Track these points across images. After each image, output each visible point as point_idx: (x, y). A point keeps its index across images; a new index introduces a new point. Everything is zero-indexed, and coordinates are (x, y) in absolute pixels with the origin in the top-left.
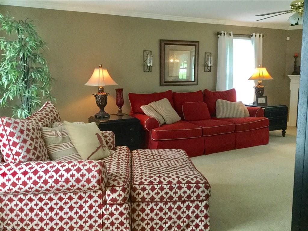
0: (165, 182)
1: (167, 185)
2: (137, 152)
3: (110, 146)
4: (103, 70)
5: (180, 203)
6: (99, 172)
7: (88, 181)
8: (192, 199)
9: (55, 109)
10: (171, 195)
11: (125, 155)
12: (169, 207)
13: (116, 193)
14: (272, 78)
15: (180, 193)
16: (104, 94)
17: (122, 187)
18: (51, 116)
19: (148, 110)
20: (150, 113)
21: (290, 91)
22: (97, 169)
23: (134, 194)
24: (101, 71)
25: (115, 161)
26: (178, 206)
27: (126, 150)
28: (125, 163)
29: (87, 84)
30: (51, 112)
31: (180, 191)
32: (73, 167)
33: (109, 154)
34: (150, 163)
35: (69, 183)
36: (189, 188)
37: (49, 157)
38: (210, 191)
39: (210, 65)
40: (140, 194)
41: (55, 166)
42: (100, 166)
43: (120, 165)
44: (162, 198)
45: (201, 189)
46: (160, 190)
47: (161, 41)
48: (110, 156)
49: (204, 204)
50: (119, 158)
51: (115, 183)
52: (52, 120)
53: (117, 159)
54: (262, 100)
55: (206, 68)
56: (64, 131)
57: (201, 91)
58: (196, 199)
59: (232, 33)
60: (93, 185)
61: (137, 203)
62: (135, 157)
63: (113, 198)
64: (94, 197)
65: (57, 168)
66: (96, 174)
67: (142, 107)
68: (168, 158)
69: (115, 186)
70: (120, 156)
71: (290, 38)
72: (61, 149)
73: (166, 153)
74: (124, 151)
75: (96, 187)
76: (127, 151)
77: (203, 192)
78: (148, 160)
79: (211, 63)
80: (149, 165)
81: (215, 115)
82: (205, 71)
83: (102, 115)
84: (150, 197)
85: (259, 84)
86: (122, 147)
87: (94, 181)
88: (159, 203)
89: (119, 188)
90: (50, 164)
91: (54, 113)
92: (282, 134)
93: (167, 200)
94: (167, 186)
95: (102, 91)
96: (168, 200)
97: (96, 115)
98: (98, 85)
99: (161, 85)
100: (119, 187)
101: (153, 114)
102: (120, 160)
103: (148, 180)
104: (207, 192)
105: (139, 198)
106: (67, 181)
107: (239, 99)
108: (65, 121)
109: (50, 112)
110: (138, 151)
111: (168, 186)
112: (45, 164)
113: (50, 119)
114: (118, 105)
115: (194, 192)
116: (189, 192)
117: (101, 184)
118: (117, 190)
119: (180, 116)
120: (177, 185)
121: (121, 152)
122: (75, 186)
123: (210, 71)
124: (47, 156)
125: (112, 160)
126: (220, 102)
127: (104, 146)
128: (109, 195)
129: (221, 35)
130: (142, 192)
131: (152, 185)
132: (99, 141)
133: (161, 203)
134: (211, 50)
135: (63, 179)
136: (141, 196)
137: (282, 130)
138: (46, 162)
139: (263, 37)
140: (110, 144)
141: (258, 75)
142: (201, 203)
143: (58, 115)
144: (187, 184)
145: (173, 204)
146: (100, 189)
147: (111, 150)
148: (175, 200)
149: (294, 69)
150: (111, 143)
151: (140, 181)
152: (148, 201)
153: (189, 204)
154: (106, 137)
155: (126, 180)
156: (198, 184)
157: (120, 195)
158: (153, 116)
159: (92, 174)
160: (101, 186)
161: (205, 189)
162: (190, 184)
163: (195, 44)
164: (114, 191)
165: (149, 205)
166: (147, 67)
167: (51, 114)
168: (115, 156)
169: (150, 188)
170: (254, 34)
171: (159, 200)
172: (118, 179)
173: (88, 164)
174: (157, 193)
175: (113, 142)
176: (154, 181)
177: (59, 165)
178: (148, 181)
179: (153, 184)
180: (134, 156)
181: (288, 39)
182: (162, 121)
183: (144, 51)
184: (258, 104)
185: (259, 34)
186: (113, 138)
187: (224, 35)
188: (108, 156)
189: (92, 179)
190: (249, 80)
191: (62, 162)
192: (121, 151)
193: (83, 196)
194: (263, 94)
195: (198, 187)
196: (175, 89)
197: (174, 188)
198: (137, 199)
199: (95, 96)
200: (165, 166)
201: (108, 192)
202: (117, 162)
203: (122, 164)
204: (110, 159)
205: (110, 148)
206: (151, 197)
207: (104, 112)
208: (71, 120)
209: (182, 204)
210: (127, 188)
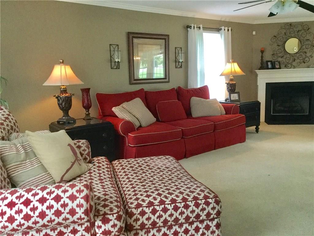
0: (168, 201)
1: (171, 204)
2: (118, 162)
3: (85, 159)
4: (66, 66)
5: (187, 225)
6: (86, 198)
7: (72, 212)
8: (201, 218)
9: (10, 116)
10: (176, 216)
11: (106, 168)
12: (174, 232)
13: (109, 224)
14: (243, 74)
15: (187, 212)
16: (67, 95)
17: (117, 214)
18: (7, 125)
19: (121, 112)
20: (124, 115)
21: (257, 86)
22: (83, 196)
23: (131, 221)
24: (63, 67)
25: (96, 178)
26: (184, 230)
27: (106, 161)
28: (109, 179)
29: (46, 84)
30: (7, 120)
31: (187, 211)
32: (49, 195)
33: (86, 170)
34: (139, 176)
35: (45, 217)
36: (197, 205)
37: (11, 182)
38: (221, 207)
39: (181, 61)
40: (139, 220)
41: (24, 195)
42: (87, 190)
43: (103, 183)
44: (165, 222)
45: (211, 206)
46: (163, 212)
47: (129, 34)
48: (89, 172)
49: (215, 222)
50: (100, 174)
51: (107, 210)
52: (8, 130)
53: (98, 175)
54: (235, 97)
55: (177, 63)
56: (25, 144)
57: (174, 89)
58: (206, 218)
59: (201, 26)
60: (79, 217)
61: (135, 232)
62: (118, 169)
63: (105, 230)
64: (79, 231)
65: (27, 198)
66: (83, 201)
67: (114, 109)
68: (159, 168)
69: (107, 214)
70: (101, 170)
71: (256, 33)
72: (25, 168)
73: (155, 162)
74: (103, 164)
75: (84, 219)
76: (106, 163)
77: (213, 208)
78: (136, 173)
79: (182, 59)
80: (140, 179)
81: (191, 114)
82: (176, 68)
83: (66, 120)
84: (150, 222)
85: (231, 80)
86: (100, 158)
87: (80, 212)
88: (161, 228)
89: (113, 216)
90: (15, 193)
91: (10, 122)
92: (256, 130)
93: (171, 224)
94: (171, 206)
95: (65, 91)
96: (173, 223)
97: (59, 120)
98: (60, 85)
99: (131, 83)
100: (113, 214)
101: (127, 116)
102: (101, 175)
103: (146, 200)
104: (218, 208)
105: (137, 226)
106: (42, 215)
107: (212, 96)
108: (27, 131)
109: (5, 120)
110: (120, 162)
111: (173, 205)
112: (8, 193)
113: (7, 130)
114: (84, 107)
115: (203, 210)
116: (197, 211)
117: (91, 213)
118: (110, 219)
119: (155, 117)
120: (183, 204)
121: (100, 165)
122: (54, 220)
123: (181, 67)
124: (7, 180)
125: (92, 176)
126: (194, 100)
127: (79, 159)
128: (99, 227)
129: (190, 29)
130: (140, 217)
131: (152, 207)
132: (73, 154)
133: (164, 227)
134: (181, 44)
135: (37, 213)
136: (139, 223)
137: (255, 127)
138: (9, 191)
139: (231, 31)
140: (85, 156)
141: (230, 71)
142: (211, 222)
143: (16, 123)
144: (195, 201)
145: (179, 227)
146: (88, 221)
147: (87, 163)
148: (182, 222)
149: (261, 64)
150: (86, 154)
151: (136, 203)
152: (149, 227)
153: (198, 226)
154: (79, 147)
155: (119, 204)
156: (207, 200)
157: (114, 226)
158: (127, 119)
159: (77, 202)
160: (90, 217)
161: (215, 205)
162: (197, 201)
163: (165, 38)
164: (106, 221)
165: (150, 232)
166: (114, 63)
167: (7, 123)
168: (94, 171)
169: (150, 210)
170: (223, 28)
171: (162, 225)
172: (109, 204)
173: (70, 189)
174: (160, 217)
175: (89, 152)
176: (154, 202)
177: (28, 194)
178: (147, 202)
179: (154, 206)
180: (116, 169)
181: (254, 33)
182: (137, 124)
183: (110, 45)
184: (232, 101)
185: (228, 28)
186: (88, 148)
187: (194, 29)
188: (86, 171)
189: (78, 210)
190: (220, 76)
191: (33, 190)
192: (100, 163)
193: (65, 232)
194: (235, 90)
195: (208, 204)
196: (147, 87)
197: (180, 207)
198: (135, 226)
199: (57, 98)
200: (159, 178)
201: (98, 223)
202: (99, 179)
203: (106, 181)
204: (89, 176)
205: (86, 161)
206: (152, 222)
207: (69, 116)
208: (34, 129)
209: (190, 226)
210: (122, 215)
